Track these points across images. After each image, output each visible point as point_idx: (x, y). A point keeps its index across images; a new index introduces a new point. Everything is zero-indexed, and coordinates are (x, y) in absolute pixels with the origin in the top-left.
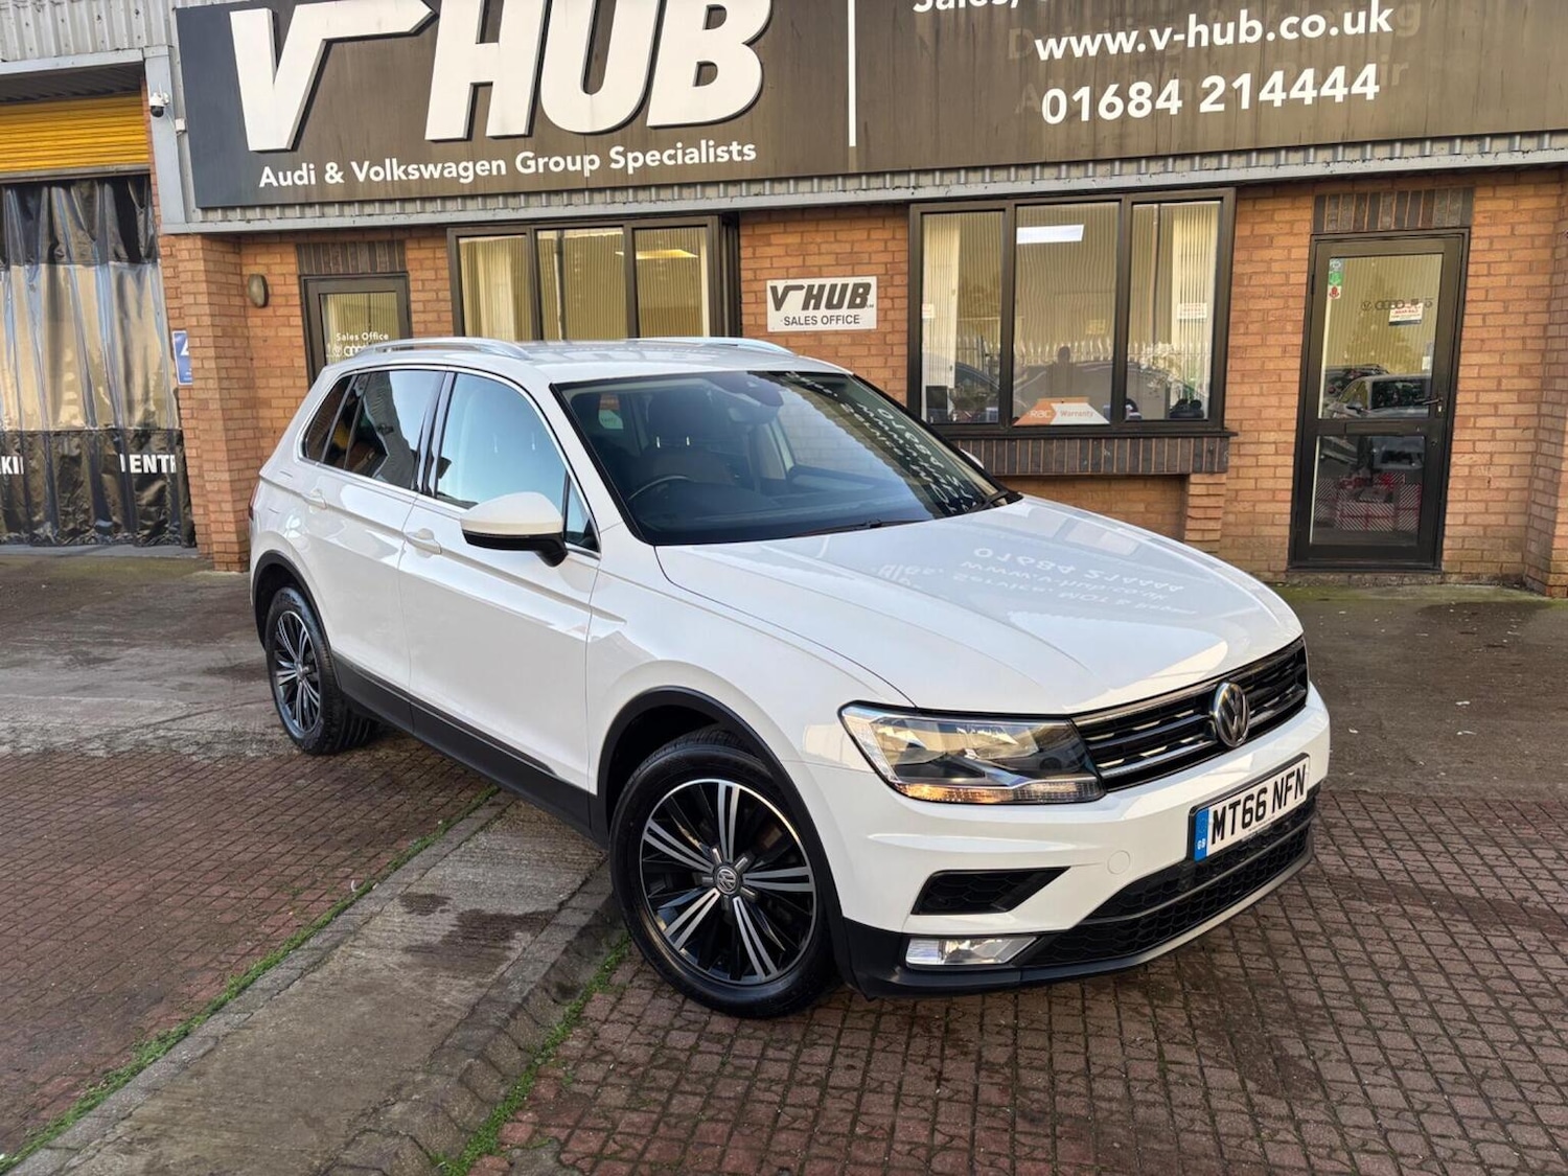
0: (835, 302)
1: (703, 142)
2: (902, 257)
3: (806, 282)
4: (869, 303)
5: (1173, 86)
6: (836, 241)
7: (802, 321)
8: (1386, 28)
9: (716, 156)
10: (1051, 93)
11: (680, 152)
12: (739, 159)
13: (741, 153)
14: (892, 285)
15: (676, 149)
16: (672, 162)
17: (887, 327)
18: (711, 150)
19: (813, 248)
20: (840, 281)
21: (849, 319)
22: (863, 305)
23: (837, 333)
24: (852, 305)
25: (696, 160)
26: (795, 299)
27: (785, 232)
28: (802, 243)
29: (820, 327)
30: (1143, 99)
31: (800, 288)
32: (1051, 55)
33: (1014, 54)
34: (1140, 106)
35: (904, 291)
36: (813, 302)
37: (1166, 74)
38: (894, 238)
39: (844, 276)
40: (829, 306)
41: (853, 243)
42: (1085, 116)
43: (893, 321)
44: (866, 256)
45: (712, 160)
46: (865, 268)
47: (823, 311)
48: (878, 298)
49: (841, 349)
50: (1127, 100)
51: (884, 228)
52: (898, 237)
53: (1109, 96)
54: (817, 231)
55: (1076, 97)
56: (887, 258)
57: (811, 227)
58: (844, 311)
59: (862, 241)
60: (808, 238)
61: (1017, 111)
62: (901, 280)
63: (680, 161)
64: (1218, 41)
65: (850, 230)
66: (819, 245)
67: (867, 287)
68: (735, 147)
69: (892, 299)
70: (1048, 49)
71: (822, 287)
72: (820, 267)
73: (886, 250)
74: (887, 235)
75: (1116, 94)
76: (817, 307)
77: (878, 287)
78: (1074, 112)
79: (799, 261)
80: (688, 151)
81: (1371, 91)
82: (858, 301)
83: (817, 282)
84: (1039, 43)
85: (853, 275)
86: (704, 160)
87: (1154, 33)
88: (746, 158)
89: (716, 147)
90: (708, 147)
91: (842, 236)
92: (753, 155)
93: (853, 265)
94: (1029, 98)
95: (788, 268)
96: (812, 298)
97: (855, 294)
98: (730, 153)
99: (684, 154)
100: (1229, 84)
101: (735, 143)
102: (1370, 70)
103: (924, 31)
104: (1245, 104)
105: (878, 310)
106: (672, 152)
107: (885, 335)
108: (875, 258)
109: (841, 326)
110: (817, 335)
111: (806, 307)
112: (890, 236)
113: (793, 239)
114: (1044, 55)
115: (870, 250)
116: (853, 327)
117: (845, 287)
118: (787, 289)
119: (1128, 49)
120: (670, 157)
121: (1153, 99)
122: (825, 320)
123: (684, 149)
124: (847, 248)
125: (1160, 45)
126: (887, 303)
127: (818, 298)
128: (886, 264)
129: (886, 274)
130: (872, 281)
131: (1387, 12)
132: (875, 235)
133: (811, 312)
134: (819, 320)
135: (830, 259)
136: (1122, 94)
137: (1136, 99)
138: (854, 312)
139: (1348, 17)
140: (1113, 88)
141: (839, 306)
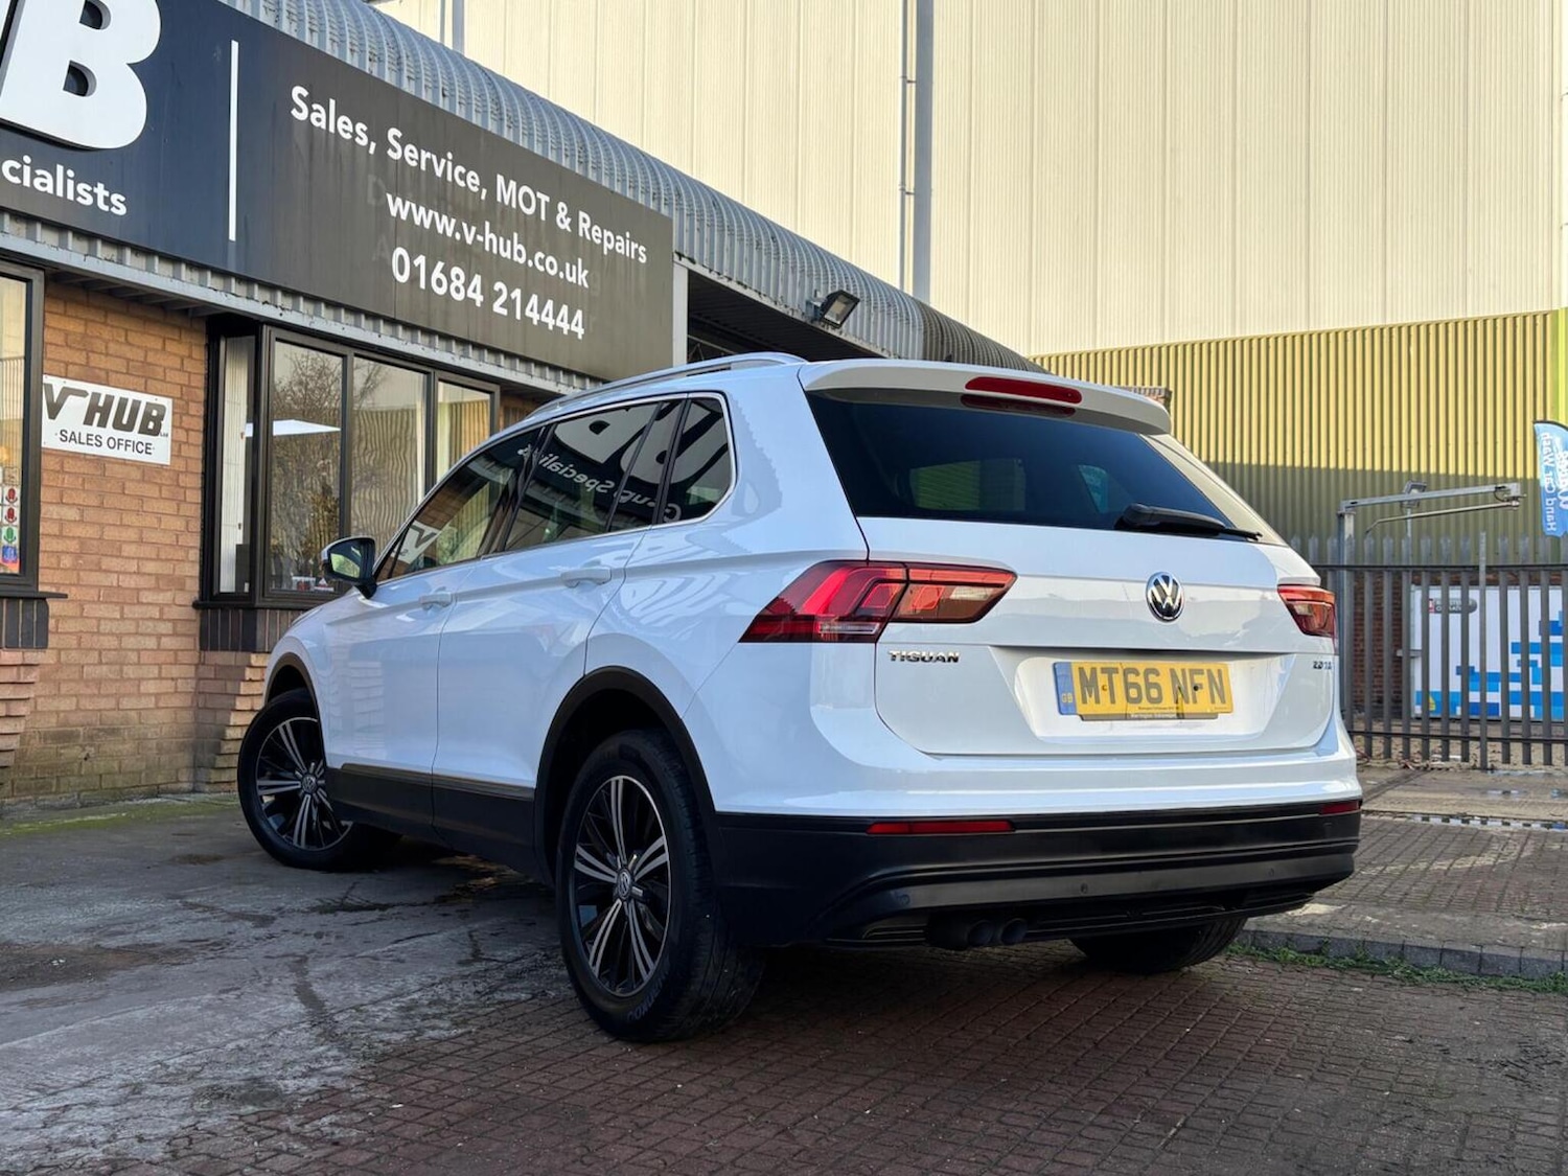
0: (125, 421)
1: (60, 168)
2: (199, 381)
3: (91, 388)
4: (163, 431)
5: (477, 280)
6: (128, 343)
7: (84, 440)
8: (586, 285)
9: (76, 194)
10: (400, 251)
11: (27, 170)
12: (106, 208)
13: (107, 201)
14: (187, 414)
15: (23, 163)
16: (16, 180)
17: (180, 465)
18: (70, 183)
19: (99, 345)
20: (131, 396)
21: (140, 447)
22: (156, 432)
23: (124, 462)
24: (144, 430)
25: (49, 189)
26: (75, 408)
27: (65, 314)
28: (85, 335)
29: (104, 451)
30: (459, 283)
31: (83, 394)
32: (398, 213)
33: (372, 201)
34: (457, 290)
35: (199, 424)
36: (98, 415)
37: (473, 268)
38: (190, 357)
39: (135, 390)
40: (118, 425)
41: (146, 350)
42: (423, 285)
43: (187, 458)
44: (160, 370)
45: (70, 196)
46: (159, 385)
47: (109, 431)
48: (173, 426)
49: (128, 484)
50: (450, 281)
51: (179, 341)
52: (194, 356)
53: (437, 274)
54: (105, 324)
55: (416, 263)
56: (182, 378)
57: (99, 317)
58: (134, 435)
59: (156, 351)
60: (94, 329)
61: (374, 258)
62: (198, 409)
63: (27, 183)
64: (503, 254)
65: (144, 333)
66: (107, 343)
67: (161, 409)
68: (100, 190)
69: (187, 430)
70: (397, 207)
71: (109, 399)
72: (107, 372)
73: (181, 369)
74: (182, 350)
75: (442, 272)
76: (103, 423)
77: (174, 413)
78: (414, 278)
79: (79, 358)
80: (39, 172)
81: (580, 331)
82: (151, 425)
83: (104, 391)
84: (389, 197)
85: (146, 391)
86: (60, 193)
87: (465, 225)
88: (113, 210)
89: (77, 181)
90: (66, 177)
91: (134, 338)
92: (122, 211)
93: (147, 378)
94: (382, 250)
95: (67, 364)
96: (97, 412)
97: (147, 417)
98: (95, 196)
99: (33, 176)
100: (509, 292)
101: (101, 186)
102: (579, 315)
103: (300, 139)
104: (518, 317)
105: (172, 440)
106: (17, 165)
107: (178, 473)
108: (171, 376)
109: (129, 454)
110: (100, 461)
111: (88, 421)
112: (186, 353)
113: (75, 327)
114: (393, 213)
115: (165, 364)
116: (144, 458)
117: (136, 405)
118: (66, 392)
119: (449, 233)
120: (13, 171)
121: (467, 285)
122: (112, 443)
123: (33, 167)
124: (139, 355)
125: (469, 240)
126: (182, 435)
127: (105, 411)
128: (182, 385)
129: (181, 398)
130: (167, 403)
131: (586, 272)
132: (171, 347)
133: (94, 429)
134: (104, 441)
135: (119, 365)
136: (446, 272)
137: (456, 283)
138: (146, 438)
139: (568, 265)
140: (440, 265)
141: (129, 428)
